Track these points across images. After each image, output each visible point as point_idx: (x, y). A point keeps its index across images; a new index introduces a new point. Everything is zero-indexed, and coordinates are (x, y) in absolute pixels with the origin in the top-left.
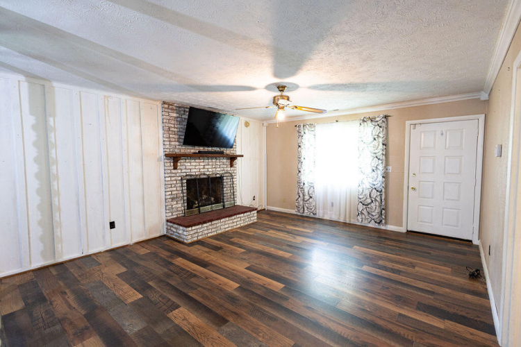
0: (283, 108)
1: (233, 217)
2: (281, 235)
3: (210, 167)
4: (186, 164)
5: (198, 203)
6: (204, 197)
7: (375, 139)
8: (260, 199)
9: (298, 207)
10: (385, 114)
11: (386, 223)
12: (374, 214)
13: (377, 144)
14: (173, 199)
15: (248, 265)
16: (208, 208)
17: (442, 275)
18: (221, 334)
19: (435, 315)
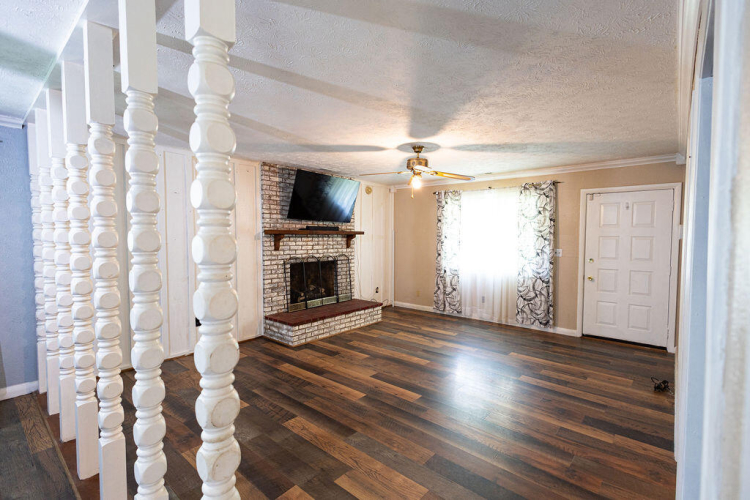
0: (419, 174)
1: (351, 315)
2: (414, 338)
3: (321, 247)
4: (290, 243)
5: (305, 295)
6: (312, 287)
7: (540, 212)
8: (386, 291)
9: (436, 303)
10: (554, 180)
11: (555, 325)
12: (539, 312)
13: (543, 220)
14: (273, 289)
15: (374, 373)
16: (317, 302)
17: (621, 387)
18: (350, 444)
19: (604, 430)
